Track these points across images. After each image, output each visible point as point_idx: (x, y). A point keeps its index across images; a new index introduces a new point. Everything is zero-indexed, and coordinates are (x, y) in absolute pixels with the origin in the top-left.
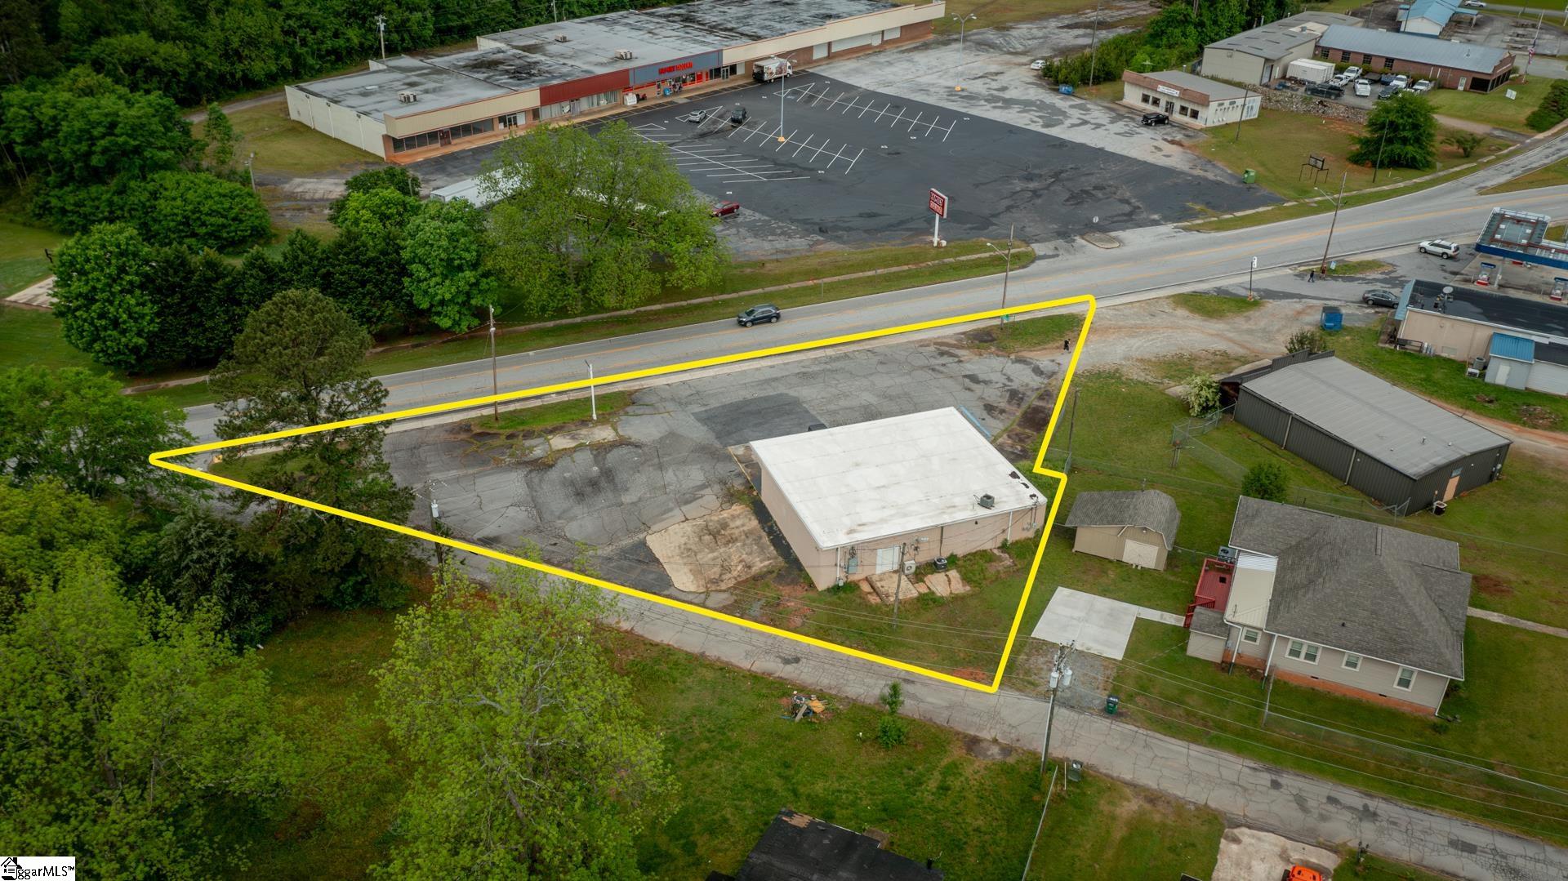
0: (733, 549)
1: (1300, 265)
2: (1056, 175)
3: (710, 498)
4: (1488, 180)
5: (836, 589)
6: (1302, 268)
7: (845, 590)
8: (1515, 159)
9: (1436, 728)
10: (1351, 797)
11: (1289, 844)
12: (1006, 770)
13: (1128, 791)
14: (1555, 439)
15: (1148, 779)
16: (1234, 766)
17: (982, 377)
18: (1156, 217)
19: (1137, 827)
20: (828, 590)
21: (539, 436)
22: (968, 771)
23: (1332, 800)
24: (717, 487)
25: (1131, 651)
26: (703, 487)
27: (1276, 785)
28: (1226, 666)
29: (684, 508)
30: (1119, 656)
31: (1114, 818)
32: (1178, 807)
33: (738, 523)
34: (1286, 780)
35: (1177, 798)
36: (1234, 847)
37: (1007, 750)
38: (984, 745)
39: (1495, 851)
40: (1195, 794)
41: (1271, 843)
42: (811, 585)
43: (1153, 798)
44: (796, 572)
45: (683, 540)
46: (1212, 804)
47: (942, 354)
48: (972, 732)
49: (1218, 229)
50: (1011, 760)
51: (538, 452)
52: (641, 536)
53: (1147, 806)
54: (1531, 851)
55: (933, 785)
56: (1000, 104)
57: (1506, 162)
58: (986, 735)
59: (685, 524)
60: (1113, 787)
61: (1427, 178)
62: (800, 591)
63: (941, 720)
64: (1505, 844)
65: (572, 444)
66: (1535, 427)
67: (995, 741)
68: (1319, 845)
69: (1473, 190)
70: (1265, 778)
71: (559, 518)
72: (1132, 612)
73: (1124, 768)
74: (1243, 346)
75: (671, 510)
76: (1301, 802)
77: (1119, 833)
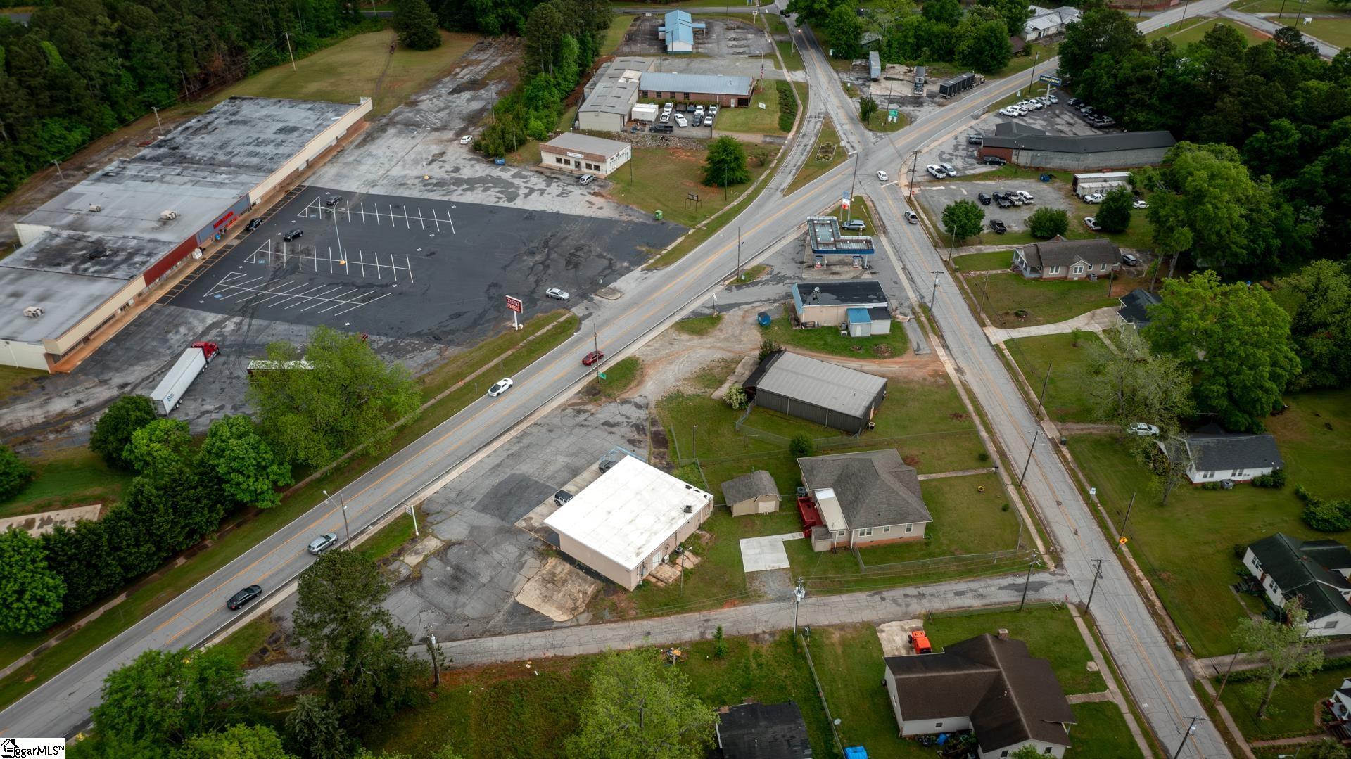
0: (569, 585)
1: (724, 280)
2: (546, 244)
3: (531, 561)
4: (783, 182)
5: (639, 587)
6: (727, 282)
7: (644, 586)
8: (788, 159)
9: (927, 544)
10: (911, 591)
11: (901, 623)
12: (779, 644)
13: (831, 629)
14: (896, 363)
15: (835, 621)
16: (862, 597)
17: (612, 421)
18: (625, 264)
19: (844, 643)
20: (636, 589)
21: (395, 561)
22: (763, 651)
23: (906, 596)
24: (529, 552)
25: (791, 560)
26: (521, 555)
27: (883, 599)
28: (833, 550)
29: (522, 572)
30: (788, 565)
31: (833, 644)
32: (853, 626)
33: (559, 569)
34: (885, 594)
35: (851, 623)
36: (884, 634)
37: (772, 634)
38: (761, 636)
39: (971, 591)
40: (856, 618)
41: (895, 625)
42: (625, 590)
43: (842, 627)
44: (612, 586)
45: (538, 592)
46: (865, 620)
47: (579, 412)
48: (752, 633)
49: (667, 264)
50: (777, 638)
51: (404, 572)
52: (512, 599)
53: (842, 633)
54: (982, 584)
55: (754, 666)
56: (465, 186)
57: (784, 164)
58: (758, 631)
59: (530, 582)
60: (824, 630)
61: (751, 189)
62: (622, 596)
63: (735, 633)
64: (973, 585)
65: (420, 558)
66: (884, 358)
67: (764, 632)
68: (912, 618)
69: (779, 194)
70: (877, 598)
71: (456, 608)
72: (779, 539)
73: (822, 619)
74: (730, 351)
75: (514, 577)
76: (895, 601)
77: (839, 651)
